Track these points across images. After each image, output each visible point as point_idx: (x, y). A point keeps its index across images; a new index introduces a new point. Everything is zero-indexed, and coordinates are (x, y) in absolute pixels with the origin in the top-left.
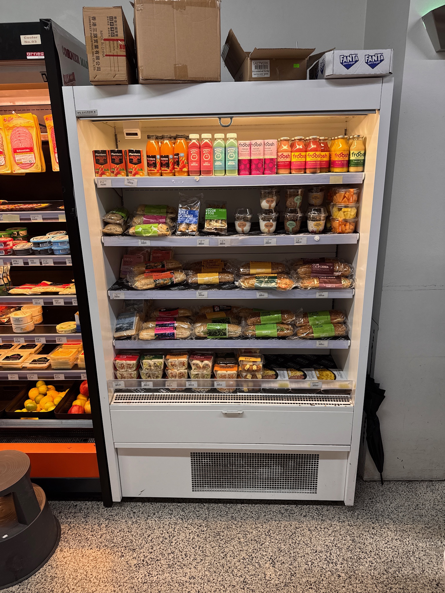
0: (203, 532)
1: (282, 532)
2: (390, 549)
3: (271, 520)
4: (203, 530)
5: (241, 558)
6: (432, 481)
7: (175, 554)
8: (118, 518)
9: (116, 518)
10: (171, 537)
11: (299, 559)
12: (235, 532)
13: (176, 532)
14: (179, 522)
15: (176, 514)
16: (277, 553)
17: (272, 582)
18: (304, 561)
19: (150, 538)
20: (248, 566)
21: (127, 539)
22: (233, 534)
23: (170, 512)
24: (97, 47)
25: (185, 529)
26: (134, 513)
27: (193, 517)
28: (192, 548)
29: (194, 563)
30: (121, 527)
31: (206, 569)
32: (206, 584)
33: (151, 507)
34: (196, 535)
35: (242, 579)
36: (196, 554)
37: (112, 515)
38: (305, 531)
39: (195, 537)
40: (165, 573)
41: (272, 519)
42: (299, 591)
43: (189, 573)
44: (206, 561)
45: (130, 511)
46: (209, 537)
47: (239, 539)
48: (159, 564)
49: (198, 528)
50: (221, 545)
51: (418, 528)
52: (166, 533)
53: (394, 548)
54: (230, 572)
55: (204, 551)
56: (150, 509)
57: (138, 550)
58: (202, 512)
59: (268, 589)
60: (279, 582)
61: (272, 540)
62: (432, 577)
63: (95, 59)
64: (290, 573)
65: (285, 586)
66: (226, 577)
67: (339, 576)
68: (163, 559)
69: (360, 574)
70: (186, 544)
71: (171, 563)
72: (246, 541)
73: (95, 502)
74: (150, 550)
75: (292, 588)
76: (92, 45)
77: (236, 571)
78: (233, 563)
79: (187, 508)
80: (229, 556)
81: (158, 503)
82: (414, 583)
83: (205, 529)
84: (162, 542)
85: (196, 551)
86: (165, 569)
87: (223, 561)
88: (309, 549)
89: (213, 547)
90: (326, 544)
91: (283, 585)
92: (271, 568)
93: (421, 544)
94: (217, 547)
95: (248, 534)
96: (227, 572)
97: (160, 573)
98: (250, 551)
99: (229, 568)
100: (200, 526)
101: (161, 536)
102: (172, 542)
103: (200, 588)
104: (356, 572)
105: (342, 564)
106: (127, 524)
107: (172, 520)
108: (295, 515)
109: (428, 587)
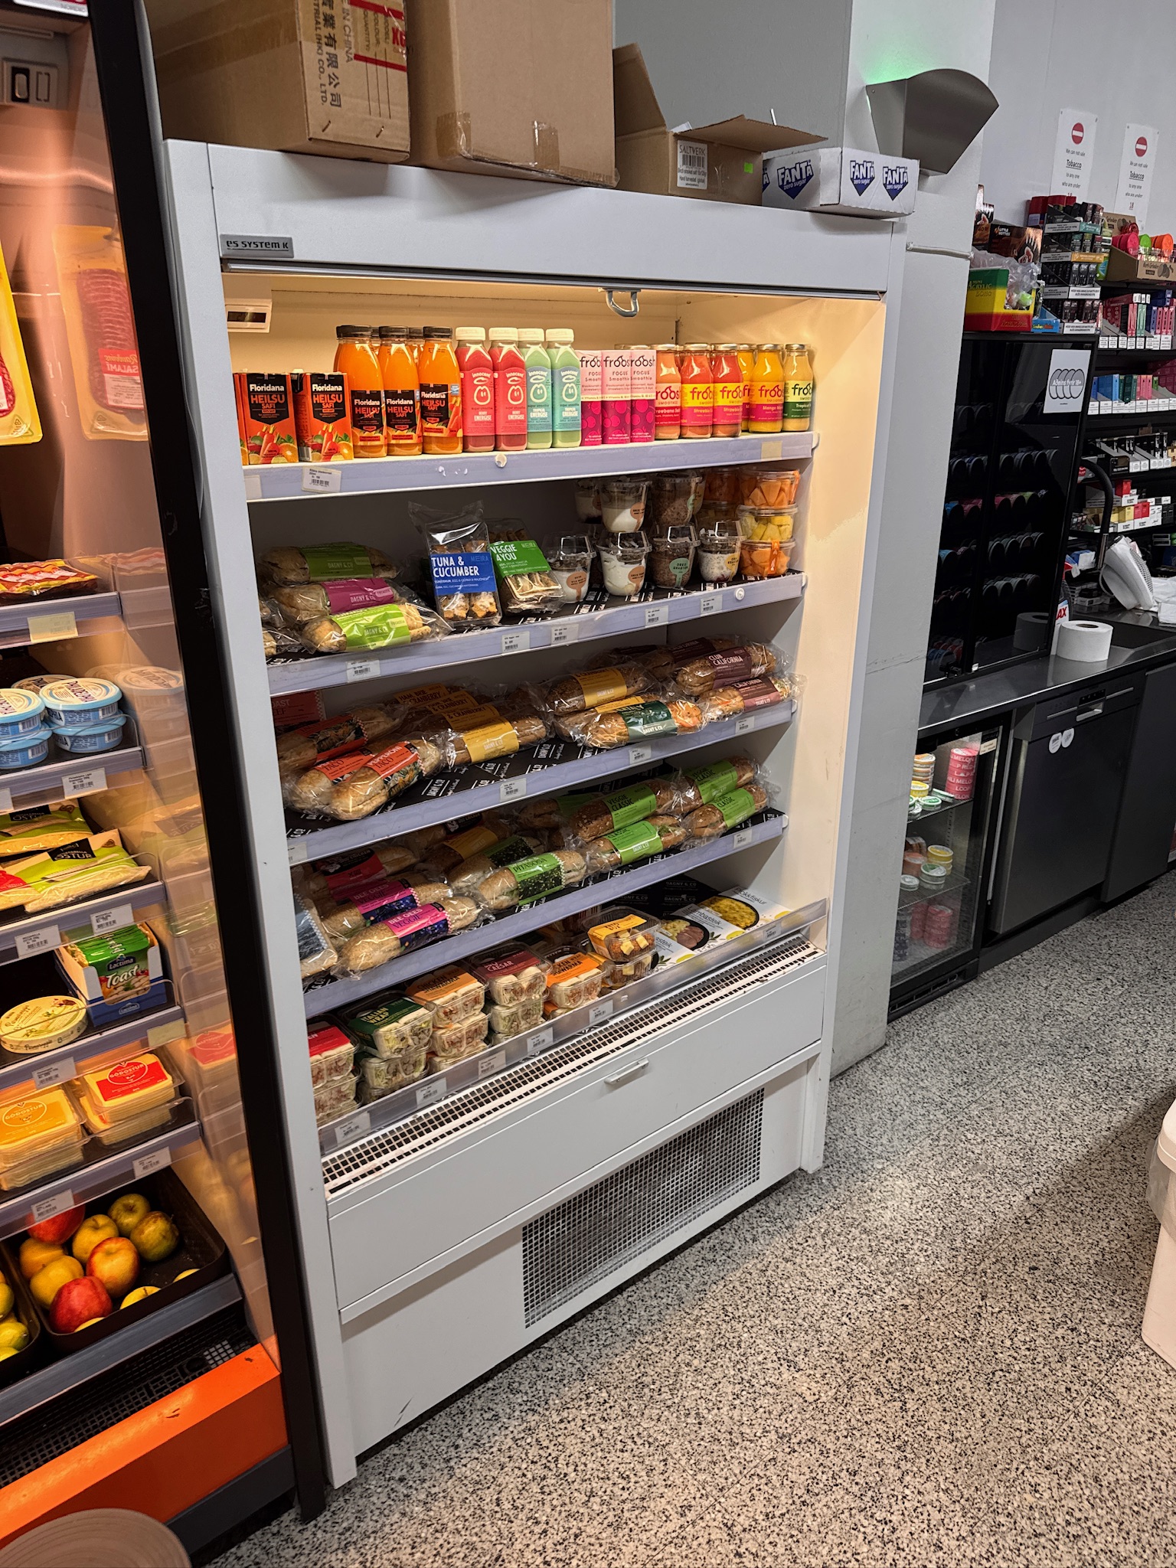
0: (607, 1405)
1: (747, 1297)
2: (925, 1210)
3: (707, 1288)
4: (602, 1401)
5: (731, 1398)
6: (869, 1056)
7: (600, 1493)
8: (371, 1523)
9: (368, 1525)
10: (552, 1466)
11: (823, 1325)
12: (667, 1359)
13: (552, 1447)
14: (533, 1424)
15: (508, 1411)
16: (779, 1341)
17: (824, 1399)
18: (832, 1321)
19: (507, 1506)
20: (758, 1402)
21: (453, 1551)
22: (667, 1364)
23: (486, 1416)
24: (329, 21)
25: (562, 1426)
26: (402, 1480)
27: (552, 1390)
28: (619, 1454)
29: (657, 1479)
30: (405, 1535)
31: (692, 1472)
32: (722, 1500)
33: (430, 1437)
34: (598, 1421)
35: (773, 1436)
36: (641, 1460)
37: (348, 1529)
38: (782, 1266)
39: (603, 1427)
40: (623, 1548)
41: (705, 1284)
42: (877, 1380)
43: (668, 1507)
44: (676, 1457)
45: (385, 1483)
46: (630, 1405)
47: (688, 1365)
48: (588, 1540)
49: (588, 1405)
50: (669, 1403)
51: (926, 1148)
52: (532, 1466)
53: (927, 1204)
54: (740, 1441)
55: (651, 1440)
56: (434, 1443)
57: (509, 1551)
58: (559, 1365)
59: (831, 1417)
60: (834, 1391)
61: (748, 1324)
62: (1011, 1216)
63: (326, 63)
64: (834, 1361)
65: (849, 1388)
66: (742, 1455)
67: (906, 1307)
68: (585, 1523)
69: (927, 1281)
70: (600, 1454)
71: (611, 1519)
72: (704, 1359)
73: (258, 1533)
74: (538, 1529)
75: (863, 1382)
76: (317, 12)
77: (745, 1429)
78: (726, 1419)
79: (517, 1379)
80: (706, 1411)
81: (437, 1417)
82: (1001, 1241)
83: (604, 1395)
84: (543, 1493)
85: (636, 1453)
86: (614, 1539)
87: (705, 1431)
88: (818, 1294)
89: (659, 1420)
90: (834, 1267)
91: (844, 1390)
92: (797, 1375)
93: (953, 1174)
94: (666, 1413)
95: (694, 1343)
96: (734, 1444)
97: (611, 1555)
98: (732, 1373)
99: (730, 1433)
100: (588, 1398)
101: (525, 1480)
102: (566, 1475)
103: (720, 1515)
104: (920, 1281)
105: (889, 1283)
106: (412, 1518)
107: (511, 1429)
108: (736, 1248)
109: (1022, 1234)
